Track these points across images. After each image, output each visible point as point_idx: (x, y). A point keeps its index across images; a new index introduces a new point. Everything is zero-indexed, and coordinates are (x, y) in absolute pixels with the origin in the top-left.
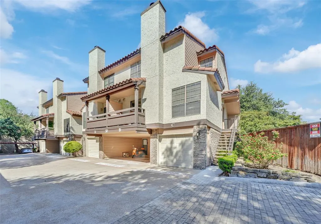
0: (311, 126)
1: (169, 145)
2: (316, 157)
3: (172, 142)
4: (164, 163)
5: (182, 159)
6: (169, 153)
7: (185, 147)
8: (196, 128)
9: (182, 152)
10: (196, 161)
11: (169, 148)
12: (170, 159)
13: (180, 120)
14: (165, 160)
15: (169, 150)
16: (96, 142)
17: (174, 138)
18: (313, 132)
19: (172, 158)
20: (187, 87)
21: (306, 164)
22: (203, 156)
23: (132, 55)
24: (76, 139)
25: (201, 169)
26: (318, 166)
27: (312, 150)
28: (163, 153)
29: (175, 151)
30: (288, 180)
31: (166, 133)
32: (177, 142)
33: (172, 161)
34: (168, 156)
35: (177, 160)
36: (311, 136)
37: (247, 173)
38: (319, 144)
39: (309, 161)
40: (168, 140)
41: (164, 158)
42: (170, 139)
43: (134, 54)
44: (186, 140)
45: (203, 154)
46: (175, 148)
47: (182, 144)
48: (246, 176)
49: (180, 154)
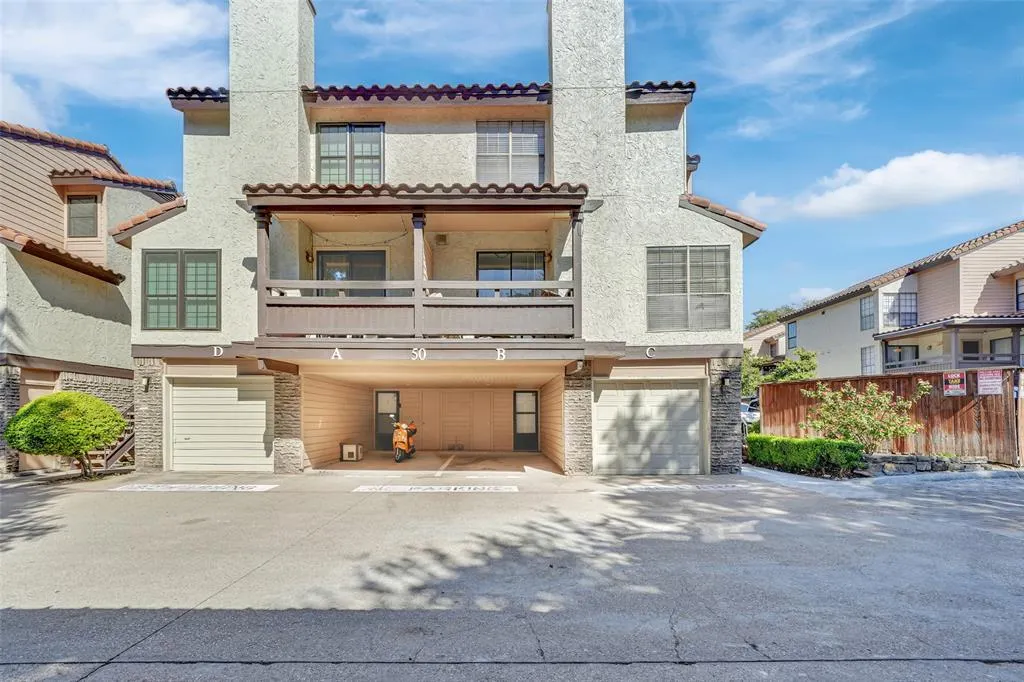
0: (946, 375)
1: (627, 412)
2: (959, 428)
3: (635, 403)
4: (610, 466)
5: (668, 450)
6: (624, 434)
7: (677, 415)
8: (717, 366)
9: (669, 430)
10: (717, 451)
11: (625, 420)
12: (630, 451)
13: (672, 338)
14: (612, 457)
15: (627, 427)
16: (240, 399)
17: (642, 391)
18: (950, 386)
19: (635, 449)
20: (691, 251)
21: (937, 442)
22: (735, 438)
23: (504, 92)
24: (28, 382)
25: (734, 471)
26: (963, 444)
27: (948, 417)
28: (605, 437)
29: (645, 428)
30: (962, 470)
31: (618, 374)
32: (652, 402)
33: (638, 459)
34: (623, 445)
35: (652, 454)
36: (945, 392)
37: (898, 465)
38: (962, 408)
39: (943, 436)
40: (623, 397)
41: (610, 449)
42: (630, 393)
43: (515, 92)
44: (681, 398)
45: (736, 432)
46: (647, 418)
47: (669, 408)
48: (899, 472)
49: (660, 437)
